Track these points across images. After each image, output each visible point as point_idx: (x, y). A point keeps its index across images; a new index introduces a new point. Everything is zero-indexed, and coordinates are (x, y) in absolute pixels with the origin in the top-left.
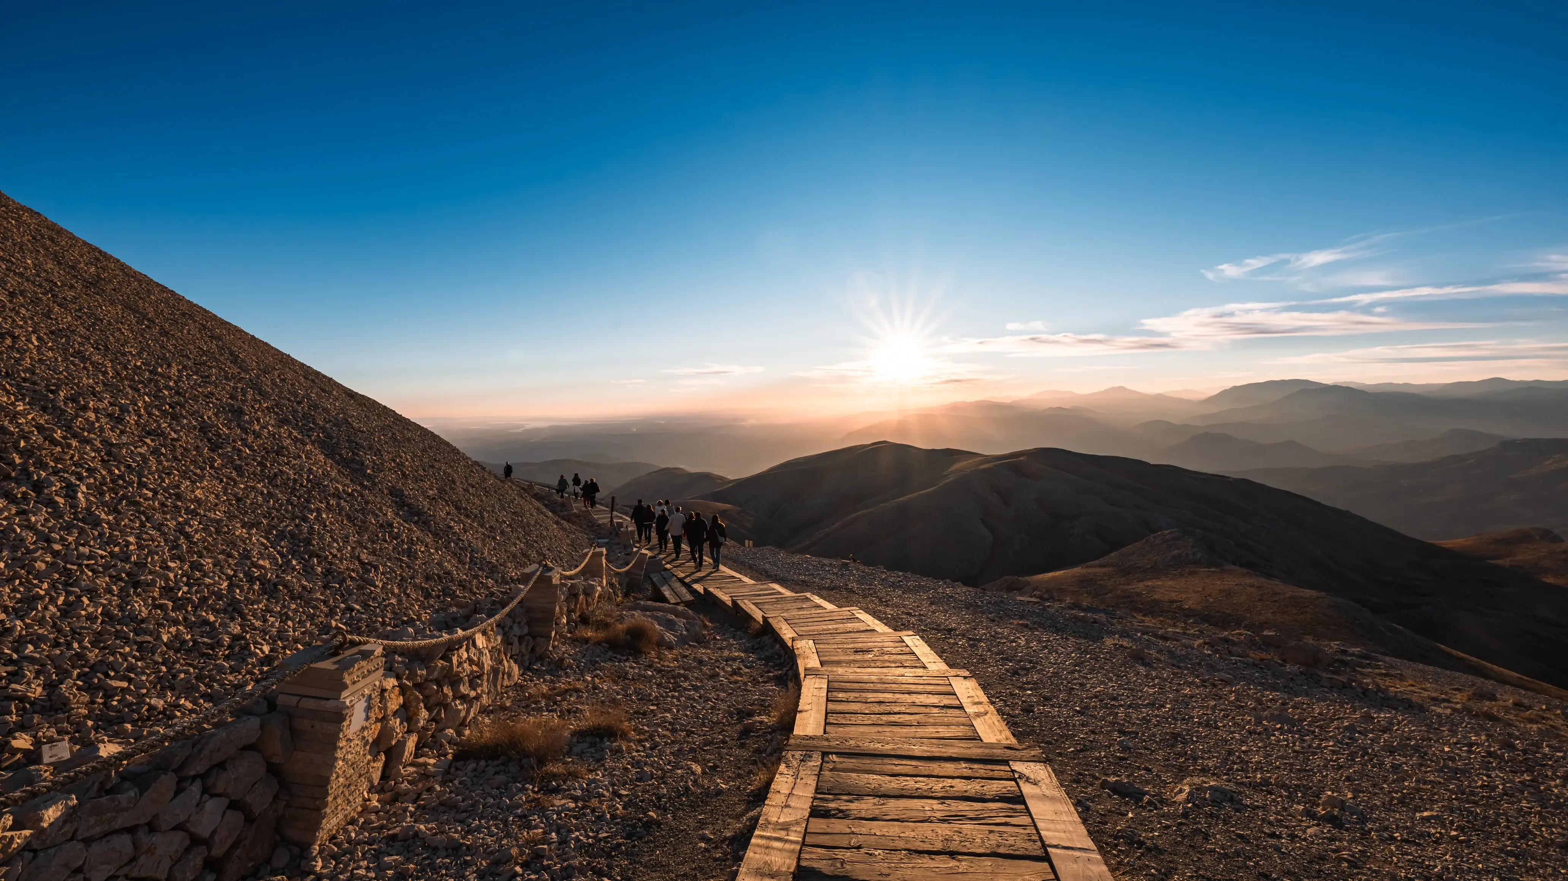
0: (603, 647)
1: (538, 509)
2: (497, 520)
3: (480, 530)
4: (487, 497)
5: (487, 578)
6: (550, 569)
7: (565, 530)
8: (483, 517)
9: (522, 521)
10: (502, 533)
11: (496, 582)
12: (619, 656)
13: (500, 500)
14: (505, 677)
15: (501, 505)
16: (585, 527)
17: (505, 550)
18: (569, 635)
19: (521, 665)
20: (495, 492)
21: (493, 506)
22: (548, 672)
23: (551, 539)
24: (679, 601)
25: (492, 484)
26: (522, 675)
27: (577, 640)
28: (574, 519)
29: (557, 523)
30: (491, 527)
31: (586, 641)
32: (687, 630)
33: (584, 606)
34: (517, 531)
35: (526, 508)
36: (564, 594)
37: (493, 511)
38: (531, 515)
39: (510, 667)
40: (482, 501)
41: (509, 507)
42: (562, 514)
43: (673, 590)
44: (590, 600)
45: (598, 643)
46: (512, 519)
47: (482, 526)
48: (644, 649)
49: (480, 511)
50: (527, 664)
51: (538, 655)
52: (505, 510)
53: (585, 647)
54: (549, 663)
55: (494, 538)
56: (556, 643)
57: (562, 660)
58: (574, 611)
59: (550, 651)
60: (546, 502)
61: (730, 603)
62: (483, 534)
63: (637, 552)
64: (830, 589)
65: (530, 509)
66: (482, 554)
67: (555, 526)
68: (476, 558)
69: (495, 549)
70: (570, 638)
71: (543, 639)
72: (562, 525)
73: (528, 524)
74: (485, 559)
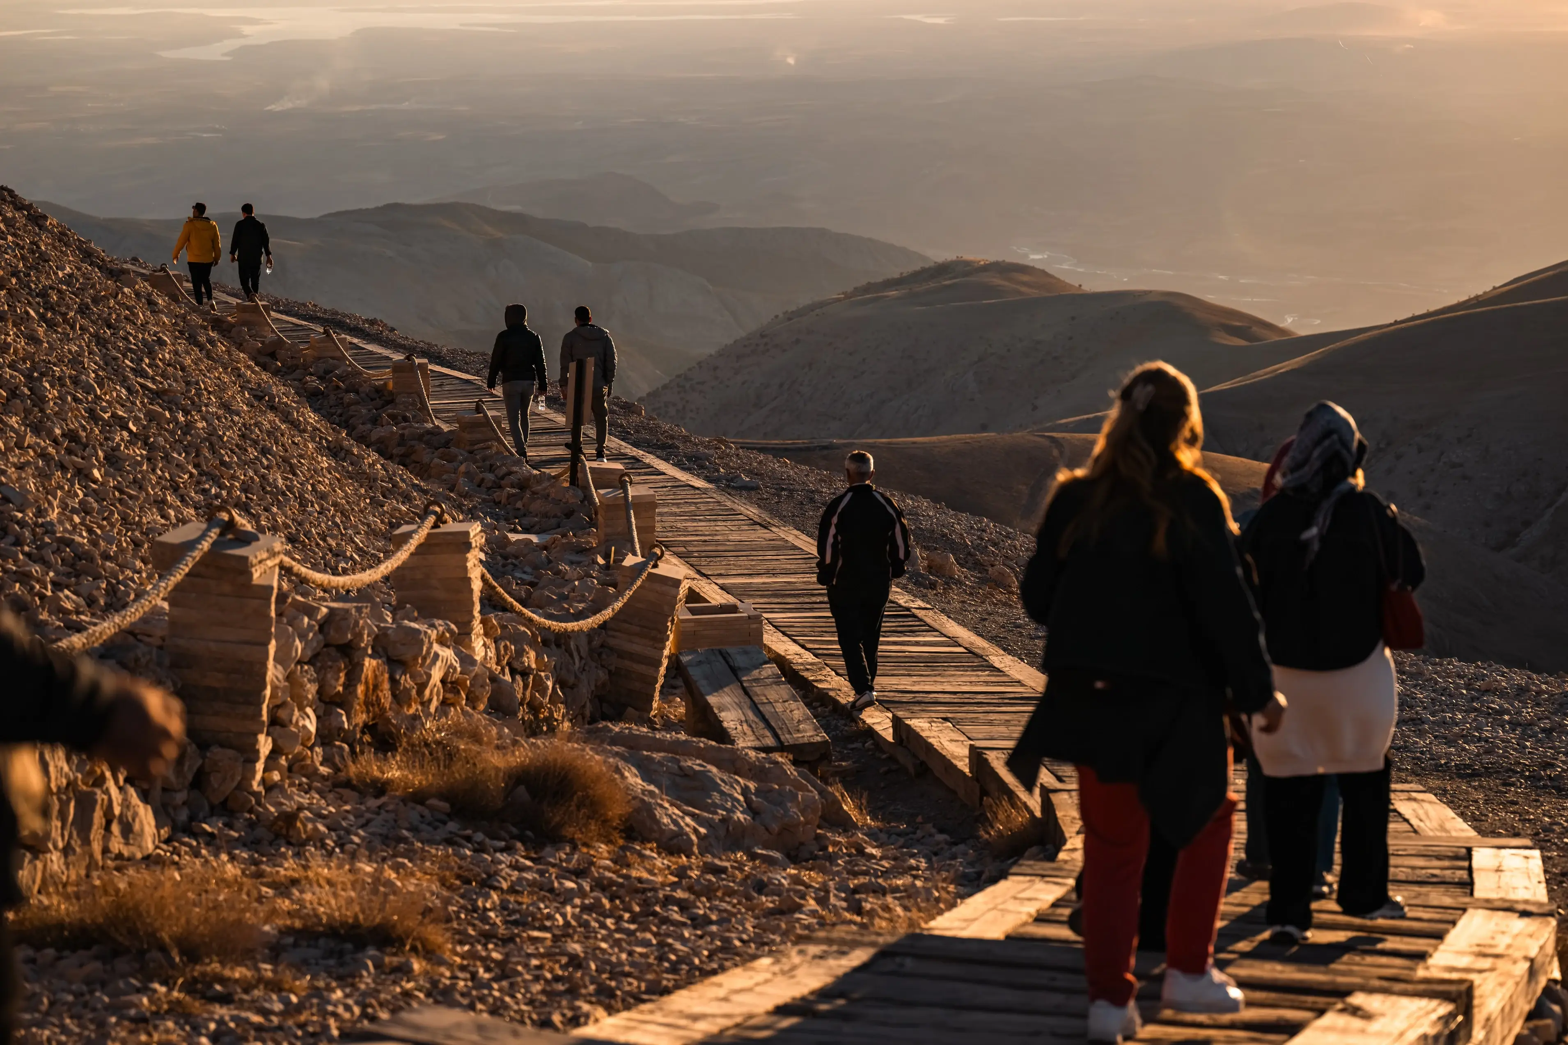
0: (431, 808)
1: (260, 395)
2: (93, 416)
3: (30, 439)
4: (51, 325)
5: (57, 586)
6: (246, 539)
7: (368, 480)
8: (39, 400)
9: (188, 427)
10: (113, 460)
11: (91, 602)
12: (479, 836)
13: (101, 342)
14: (115, 828)
15: (109, 362)
16: (464, 485)
17: (125, 519)
18: (324, 770)
19: (162, 815)
20: (83, 310)
21: (76, 361)
22: (244, 844)
23: (303, 503)
24: (770, 741)
25: (69, 279)
26: (167, 841)
27: (348, 784)
28: (425, 455)
29: (336, 451)
30: (72, 436)
31: (380, 788)
32: (751, 809)
33: (386, 697)
34: (167, 458)
35: (208, 382)
36: (303, 637)
37: (76, 381)
38: (226, 406)
39: (126, 804)
40: (33, 339)
41: (139, 372)
42: (378, 433)
43: (755, 707)
44: (406, 681)
45: (418, 797)
46: (151, 416)
47: (37, 430)
48: (569, 831)
49: (29, 377)
50: (183, 816)
51: (217, 800)
52: (124, 381)
53: (373, 803)
54: (251, 825)
55: (83, 475)
56: (276, 776)
57: (290, 818)
58: (344, 701)
59: (256, 795)
60: (313, 382)
61: (963, 765)
62: (43, 455)
63: (638, 569)
64: (1467, 773)
65: (222, 388)
66: (40, 513)
67: (325, 462)
68: (22, 523)
69: (85, 509)
70: (324, 778)
71: (230, 752)
72: (356, 461)
73: (213, 439)
74: (49, 528)
